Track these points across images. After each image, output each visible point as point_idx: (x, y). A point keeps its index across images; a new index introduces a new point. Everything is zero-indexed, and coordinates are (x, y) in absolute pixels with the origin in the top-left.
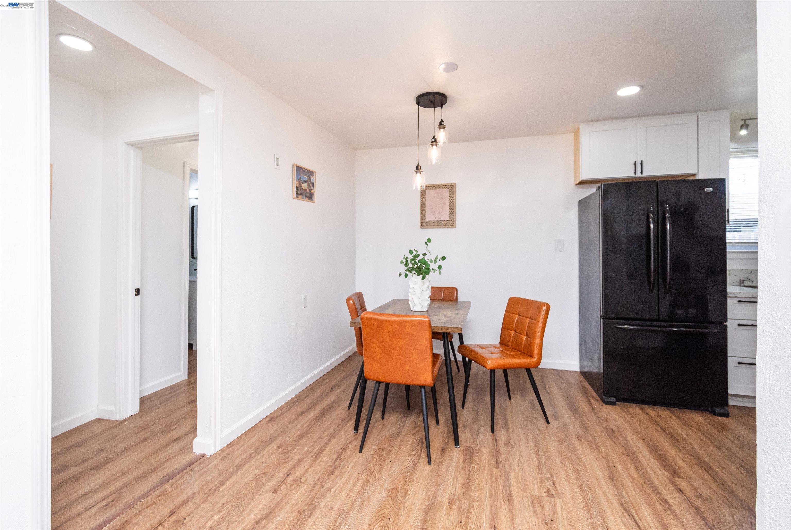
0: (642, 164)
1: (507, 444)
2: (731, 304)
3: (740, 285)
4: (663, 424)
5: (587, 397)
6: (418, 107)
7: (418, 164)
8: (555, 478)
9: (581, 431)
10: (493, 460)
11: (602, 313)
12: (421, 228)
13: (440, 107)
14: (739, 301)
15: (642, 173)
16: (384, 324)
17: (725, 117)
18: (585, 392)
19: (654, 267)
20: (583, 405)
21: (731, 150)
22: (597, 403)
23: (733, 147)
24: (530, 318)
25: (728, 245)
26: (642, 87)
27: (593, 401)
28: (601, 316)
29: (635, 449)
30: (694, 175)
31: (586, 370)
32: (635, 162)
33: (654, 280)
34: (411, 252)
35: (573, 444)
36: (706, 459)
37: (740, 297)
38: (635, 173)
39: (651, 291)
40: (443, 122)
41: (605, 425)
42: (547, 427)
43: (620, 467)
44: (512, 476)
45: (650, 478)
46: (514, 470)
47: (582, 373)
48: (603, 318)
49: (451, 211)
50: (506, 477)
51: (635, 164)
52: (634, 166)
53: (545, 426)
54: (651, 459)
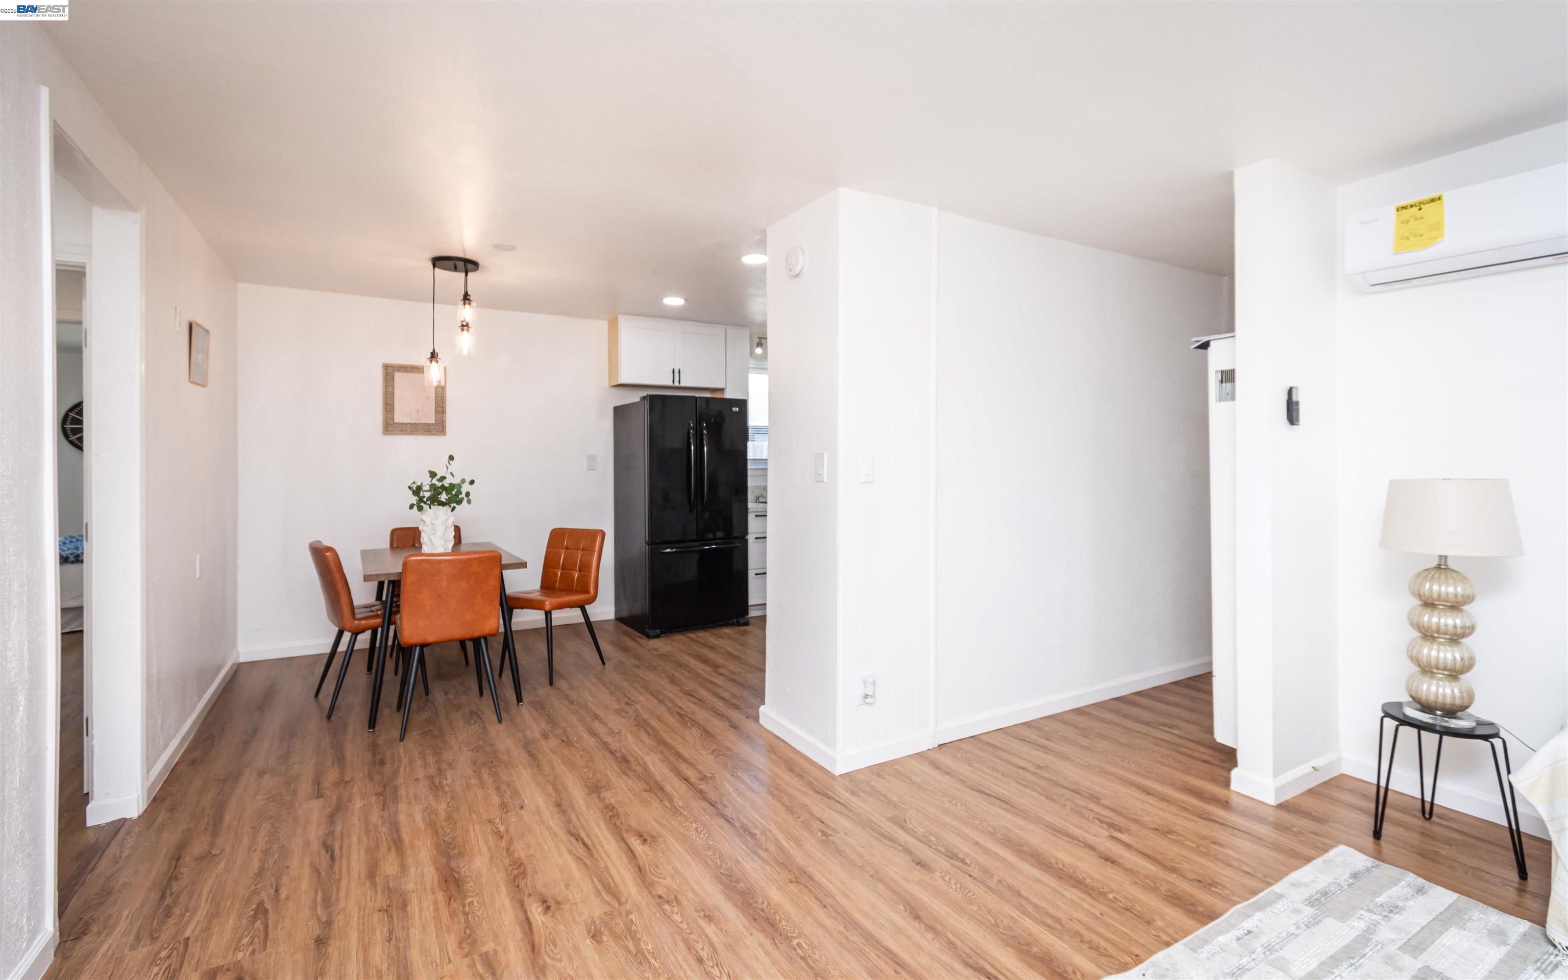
0: (679, 372)
1: (572, 687)
2: (751, 517)
3: (756, 502)
4: (703, 641)
5: (633, 639)
6: (434, 268)
7: (434, 350)
8: (628, 695)
9: (637, 662)
10: (566, 702)
11: (647, 539)
12: (384, 434)
13: (464, 274)
14: (756, 516)
15: (679, 382)
16: (442, 565)
17: (746, 333)
18: (627, 634)
19: (694, 487)
20: (631, 643)
21: (750, 366)
22: (643, 640)
23: (752, 363)
24: (583, 550)
25: (749, 463)
26: (686, 300)
27: (639, 640)
28: (646, 542)
29: (685, 662)
30: (722, 390)
31: (625, 614)
32: (674, 369)
33: (694, 502)
34: (433, 474)
35: (633, 672)
36: (736, 654)
37: (757, 512)
38: (673, 381)
39: (691, 511)
40: (469, 296)
41: (656, 653)
42: (604, 668)
43: (676, 674)
44: (590, 704)
45: (700, 674)
46: (589, 701)
47: (619, 619)
48: (648, 545)
49: (438, 409)
50: (585, 707)
51: (673, 372)
52: (672, 374)
53: (601, 667)
54: (698, 664)
